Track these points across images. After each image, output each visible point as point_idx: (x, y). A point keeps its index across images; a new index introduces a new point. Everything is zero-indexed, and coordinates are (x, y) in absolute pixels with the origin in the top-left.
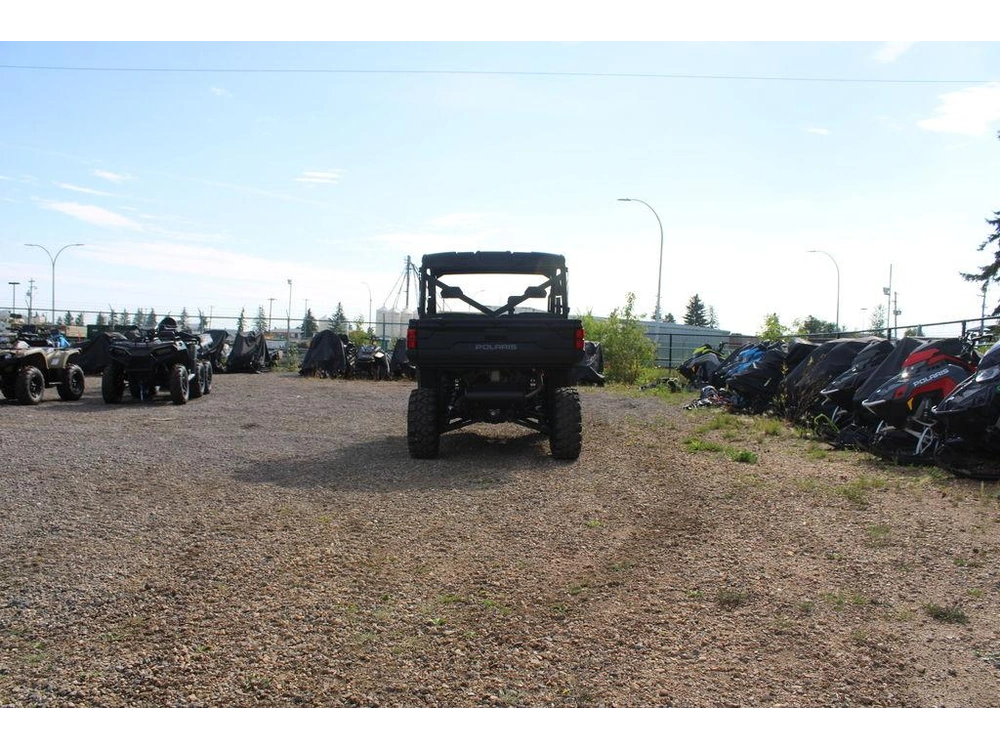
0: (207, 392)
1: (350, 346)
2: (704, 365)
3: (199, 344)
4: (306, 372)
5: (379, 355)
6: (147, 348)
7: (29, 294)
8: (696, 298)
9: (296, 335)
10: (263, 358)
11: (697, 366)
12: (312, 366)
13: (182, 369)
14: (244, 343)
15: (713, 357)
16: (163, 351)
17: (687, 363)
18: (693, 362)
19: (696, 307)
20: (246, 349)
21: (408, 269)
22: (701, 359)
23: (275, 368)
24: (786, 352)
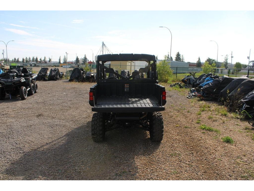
0: (35, 92)
1: (84, 72)
2: (189, 79)
3: (32, 78)
4: (71, 80)
5: (92, 75)
6: (11, 82)
7: (3, 54)
8: (178, 53)
9: (74, 63)
10: (58, 76)
11: (187, 79)
12: (73, 79)
13: (24, 88)
14: (53, 72)
15: (192, 77)
16: (17, 82)
17: (184, 79)
18: (186, 78)
19: (178, 55)
20: (53, 74)
21: (103, 45)
22: (189, 78)
23: (63, 78)
24: (221, 80)
